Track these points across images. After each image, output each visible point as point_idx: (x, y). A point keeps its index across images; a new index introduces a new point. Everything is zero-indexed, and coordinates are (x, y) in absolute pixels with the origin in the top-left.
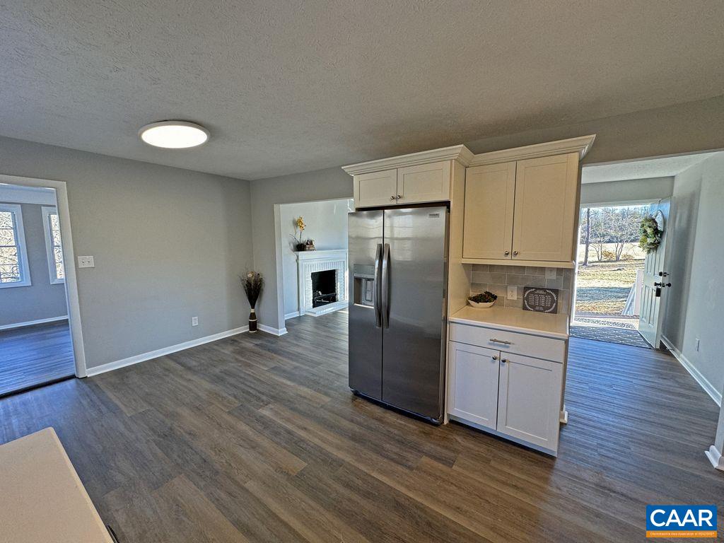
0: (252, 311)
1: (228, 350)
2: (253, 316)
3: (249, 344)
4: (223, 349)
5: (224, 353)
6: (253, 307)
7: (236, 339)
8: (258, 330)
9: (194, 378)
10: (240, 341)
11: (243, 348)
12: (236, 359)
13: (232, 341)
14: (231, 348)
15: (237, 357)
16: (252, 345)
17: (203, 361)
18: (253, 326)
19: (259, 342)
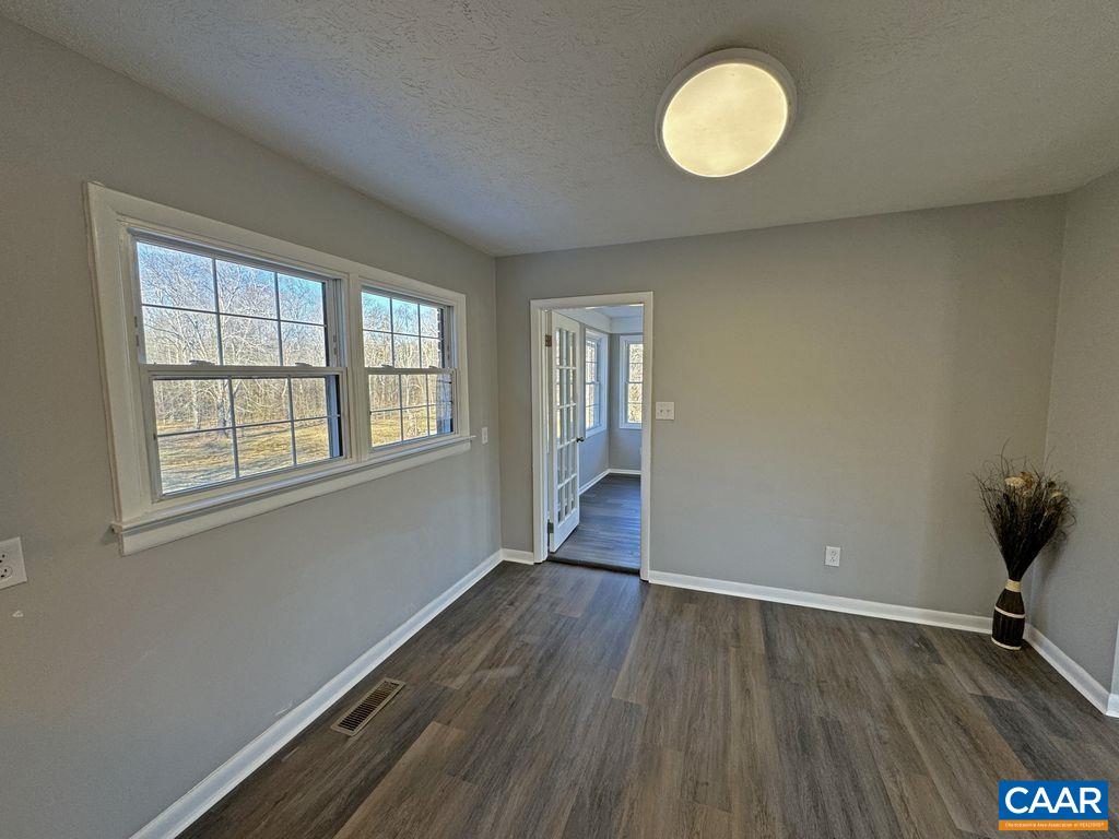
0: (1012, 586)
1: (890, 664)
2: (1010, 600)
3: (964, 682)
4: (879, 652)
5: (872, 667)
6: (1016, 574)
7: (935, 641)
8: (1026, 646)
9: (760, 693)
10: (942, 653)
11: (936, 683)
12: (891, 709)
13: (918, 640)
14: (901, 662)
15: (899, 704)
16: (970, 689)
17: (811, 660)
18: (1008, 630)
19: (1000, 691)
